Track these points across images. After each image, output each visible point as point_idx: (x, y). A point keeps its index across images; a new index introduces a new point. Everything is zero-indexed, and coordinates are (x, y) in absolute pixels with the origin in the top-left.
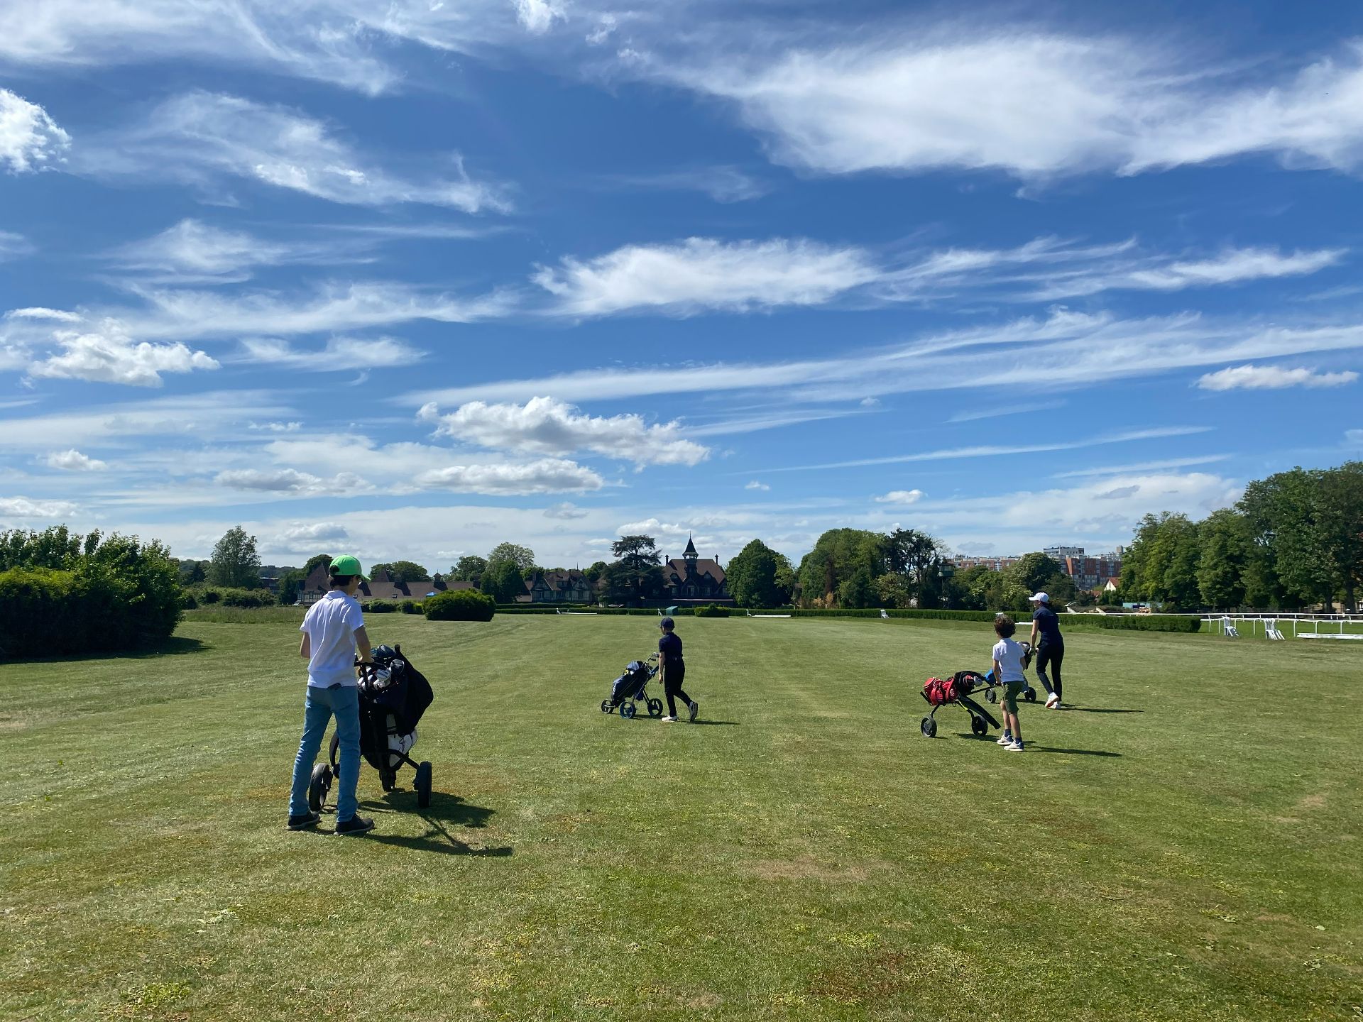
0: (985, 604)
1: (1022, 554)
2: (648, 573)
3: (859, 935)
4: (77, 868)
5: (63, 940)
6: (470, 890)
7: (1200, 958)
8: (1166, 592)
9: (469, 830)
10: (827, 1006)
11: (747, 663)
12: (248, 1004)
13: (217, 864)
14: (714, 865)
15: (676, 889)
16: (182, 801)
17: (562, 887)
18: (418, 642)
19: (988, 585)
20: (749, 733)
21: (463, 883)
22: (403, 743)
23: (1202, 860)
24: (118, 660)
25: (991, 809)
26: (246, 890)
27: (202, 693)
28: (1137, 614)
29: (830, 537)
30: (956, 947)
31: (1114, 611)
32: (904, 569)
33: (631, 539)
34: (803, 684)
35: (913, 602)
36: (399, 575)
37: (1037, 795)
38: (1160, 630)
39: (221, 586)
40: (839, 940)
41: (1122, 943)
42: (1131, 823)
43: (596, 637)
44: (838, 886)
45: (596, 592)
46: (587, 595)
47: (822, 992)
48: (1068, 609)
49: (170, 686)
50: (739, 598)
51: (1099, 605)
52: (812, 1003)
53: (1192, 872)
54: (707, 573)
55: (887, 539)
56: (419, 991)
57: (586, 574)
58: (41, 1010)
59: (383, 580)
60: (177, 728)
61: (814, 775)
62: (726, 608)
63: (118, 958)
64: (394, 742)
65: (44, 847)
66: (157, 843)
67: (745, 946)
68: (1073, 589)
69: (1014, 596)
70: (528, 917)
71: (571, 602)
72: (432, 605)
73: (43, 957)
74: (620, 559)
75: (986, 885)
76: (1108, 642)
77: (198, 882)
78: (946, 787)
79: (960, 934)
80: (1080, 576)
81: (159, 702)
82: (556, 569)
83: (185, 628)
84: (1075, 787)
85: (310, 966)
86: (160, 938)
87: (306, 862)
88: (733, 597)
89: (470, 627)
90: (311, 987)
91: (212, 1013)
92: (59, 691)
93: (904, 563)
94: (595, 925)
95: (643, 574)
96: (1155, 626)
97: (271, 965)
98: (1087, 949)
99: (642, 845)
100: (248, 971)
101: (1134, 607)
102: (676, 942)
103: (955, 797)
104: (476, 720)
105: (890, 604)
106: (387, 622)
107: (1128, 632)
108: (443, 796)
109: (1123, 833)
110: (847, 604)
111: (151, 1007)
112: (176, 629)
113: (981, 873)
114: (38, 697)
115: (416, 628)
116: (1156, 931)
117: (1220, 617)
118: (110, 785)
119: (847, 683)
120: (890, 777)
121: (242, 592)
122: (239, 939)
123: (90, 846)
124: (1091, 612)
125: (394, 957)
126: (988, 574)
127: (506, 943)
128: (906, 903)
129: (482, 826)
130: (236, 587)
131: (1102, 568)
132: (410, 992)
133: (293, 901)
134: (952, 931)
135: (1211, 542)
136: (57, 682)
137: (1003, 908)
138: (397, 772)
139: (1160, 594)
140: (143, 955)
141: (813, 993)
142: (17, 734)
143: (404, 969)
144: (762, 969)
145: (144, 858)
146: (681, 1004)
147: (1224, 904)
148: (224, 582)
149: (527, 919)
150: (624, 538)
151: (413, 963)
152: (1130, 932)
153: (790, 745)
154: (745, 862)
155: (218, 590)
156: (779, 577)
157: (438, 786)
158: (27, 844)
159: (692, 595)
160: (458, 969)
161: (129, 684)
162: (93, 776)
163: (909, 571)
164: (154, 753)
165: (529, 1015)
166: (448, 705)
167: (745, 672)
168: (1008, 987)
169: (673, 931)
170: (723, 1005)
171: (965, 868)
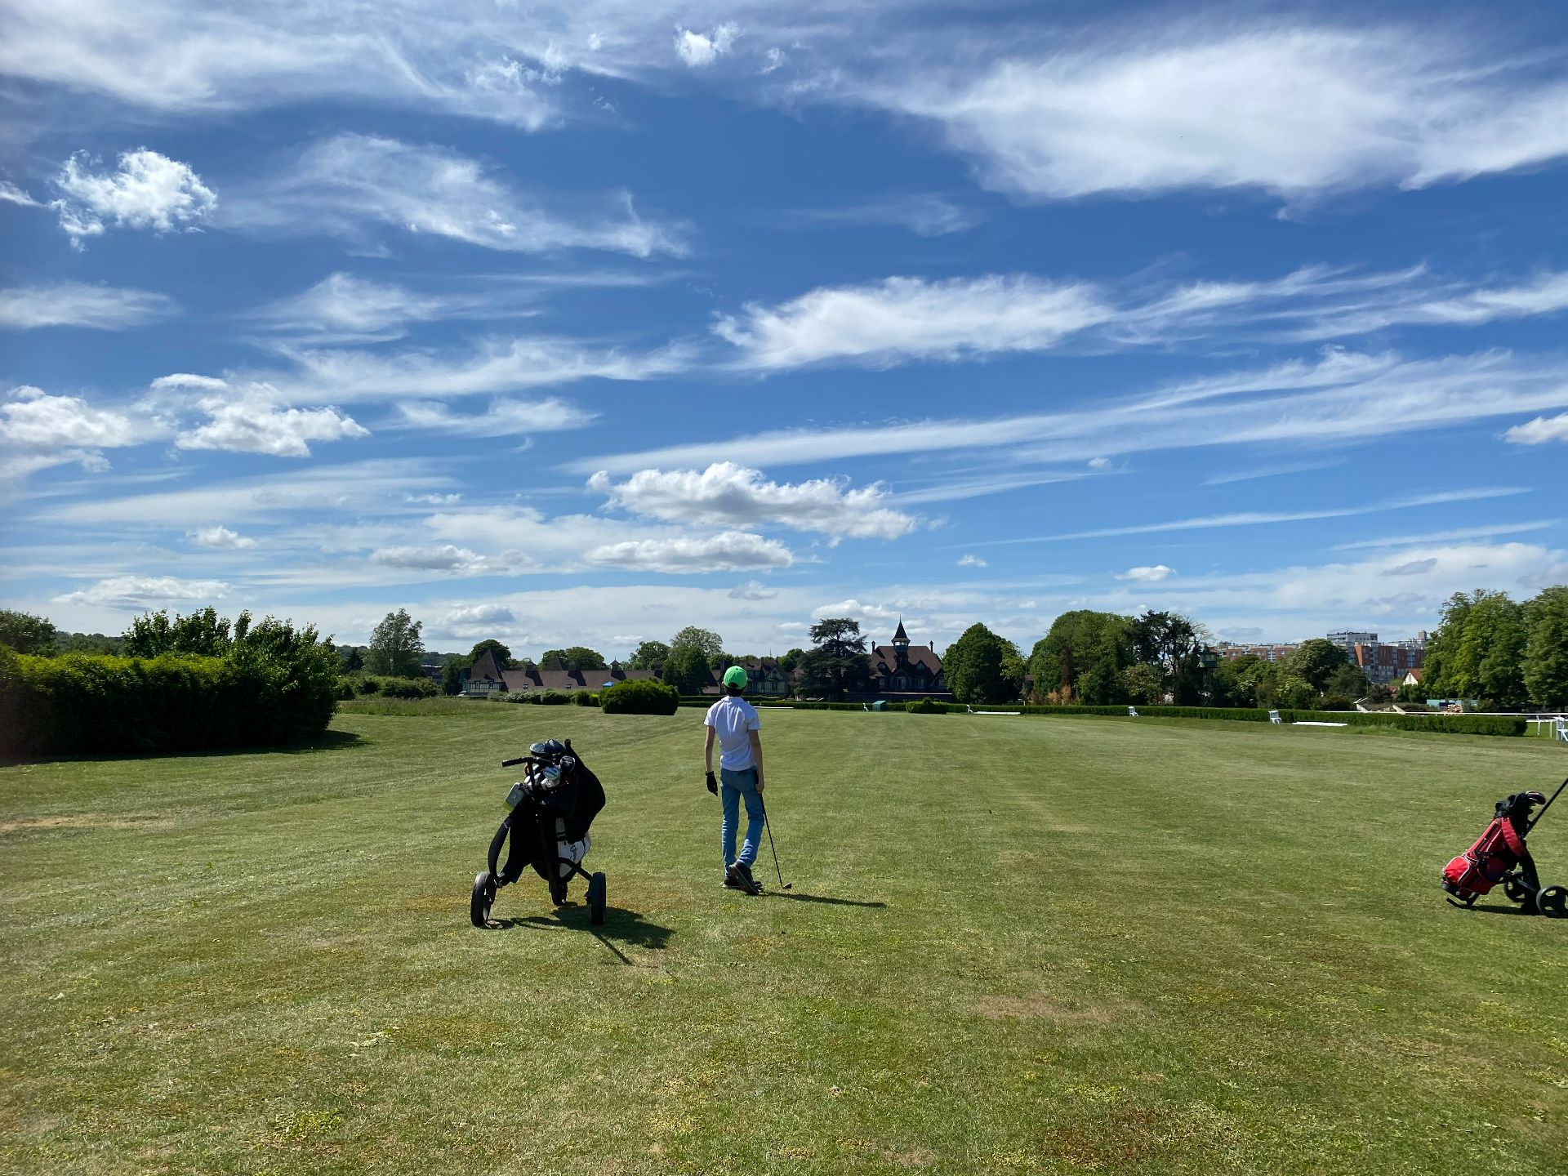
0: (1255, 700)
1: (1300, 641)
2: (851, 662)
3: (1101, 1087)
4: (224, 981)
5: (208, 1060)
6: (649, 1020)
7: (1527, 1130)
8: (1483, 687)
9: (647, 951)
10: (1062, 1170)
11: (969, 767)
12: (404, 1139)
13: (372, 982)
14: (929, 999)
15: (883, 1025)
16: (335, 911)
17: (752, 1020)
18: (594, 738)
19: (1260, 678)
20: (970, 849)
21: (640, 1012)
22: (574, 851)
23: (1530, 1012)
24: (271, 755)
25: (1262, 943)
26: (403, 1012)
27: (358, 793)
28: (1445, 713)
29: (1067, 621)
30: (1219, 1106)
31: (1415, 709)
32: (1157, 659)
33: (832, 622)
34: (1033, 793)
35: (1168, 698)
36: (573, 663)
37: (1319, 928)
38: (1475, 733)
39: (379, 675)
40: (1076, 1092)
41: (1427, 1109)
42: (1438, 965)
43: (792, 735)
44: (1076, 1029)
45: (791, 683)
46: (781, 687)
47: (1056, 1153)
48: (1358, 706)
49: (325, 785)
50: (958, 691)
51: (1396, 702)
52: (1044, 1166)
53: (1518, 1027)
54: (921, 662)
55: (1136, 623)
56: (591, 1131)
57: (781, 663)
58: (184, 1136)
59: (555, 669)
60: (331, 830)
61: (1047, 898)
62: (943, 703)
63: (266, 1082)
64: (564, 850)
65: (191, 957)
66: (309, 956)
67: (965, 1095)
68: (1364, 682)
69: (1290, 691)
70: (715, 1053)
71: (764, 694)
72: (609, 696)
73: (186, 1078)
74: (819, 646)
75: (1256, 1034)
76: (1408, 746)
77: (352, 1000)
78: (1206, 915)
79: (1224, 1090)
80: (1372, 667)
81: (313, 801)
82: (747, 657)
83: (342, 720)
84: (1368, 921)
85: (471, 1099)
86: (310, 1062)
87: (468, 982)
88: (951, 690)
89: (651, 722)
90: (471, 1122)
91: (364, 1147)
92: (208, 788)
93: (1157, 651)
94: (790, 1064)
95: (846, 663)
96: (1468, 728)
97: (429, 1096)
98: (1383, 1114)
99: (844, 975)
100: (404, 1101)
101: (1441, 704)
102: (885, 1088)
103: (1218, 927)
104: (656, 826)
105: (1140, 700)
106: (560, 716)
107: (1434, 735)
108: (619, 912)
109: (1429, 976)
110: (1088, 699)
111: (300, 1137)
112: (331, 722)
113: (1250, 1019)
114: (188, 793)
115: (591, 723)
116: (1470, 1095)
117: (1551, 717)
118: (260, 891)
119: (1088, 792)
120: (1139, 903)
121: (402, 681)
122: (397, 1065)
123: (239, 957)
124: (1386, 711)
125: (564, 1091)
126: (1258, 664)
127: (688, 1081)
128: (1157, 1051)
129: (663, 947)
130: (396, 676)
131: (1400, 658)
132: (581, 1133)
133: (453, 1025)
134: (1215, 1088)
135: (1541, 625)
136: (207, 778)
137: (1277, 1061)
138: (569, 884)
139: (1474, 689)
140: (291, 1079)
141: (1046, 1153)
142: (166, 834)
143: (574, 1106)
144: (985, 1123)
145: (295, 972)
146: (890, 1160)
147: (1557, 1065)
148: (383, 671)
149: (713, 1055)
150: (824, 622)
151: (584, 1099)
152: (1437, 1096)
153: (1019, 863)
154: (966, 998)
155: (377, 679)
156: (1006, 667)
157: (613, 900)
158: (174, 954)
159: (903, 688)
160: (634, 1111)
161: (282, 782)
162: (244, 881)
163: (1163, 660)
164: (307, 857)
165: (713, 1164)
166: (626, 809)
167: (966, 778)
168: (1284, 1156)
169: (881, 1074)
170: (939, 1163)
171: (1230, 1012)
